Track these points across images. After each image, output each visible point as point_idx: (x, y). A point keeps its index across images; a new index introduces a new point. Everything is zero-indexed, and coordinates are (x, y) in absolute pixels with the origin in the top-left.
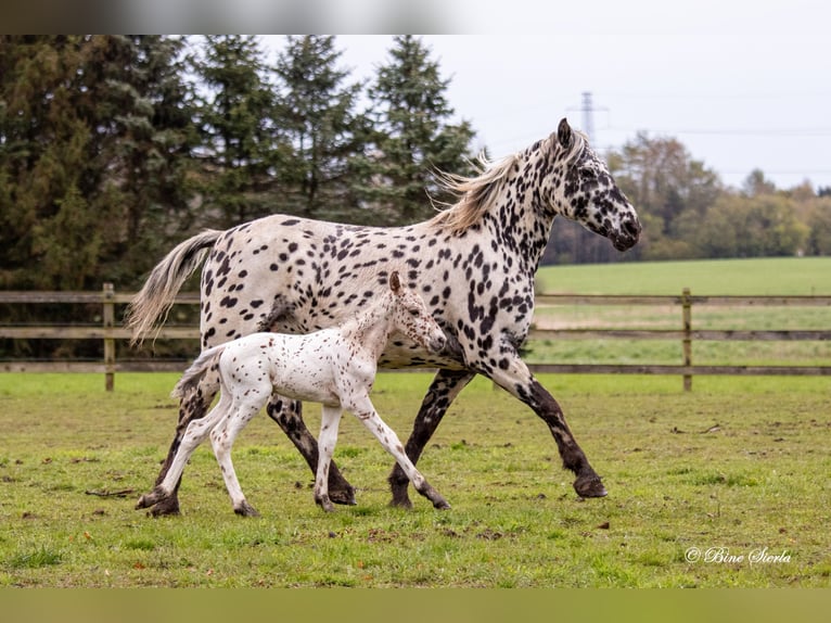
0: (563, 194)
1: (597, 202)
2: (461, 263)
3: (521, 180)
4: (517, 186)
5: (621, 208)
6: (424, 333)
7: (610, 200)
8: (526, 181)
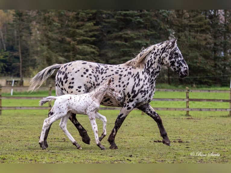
0: (168, 59)
1: (178, 63)
2: (133, 76)
3: (156, 53)
4: (154, 55)
5: (185, 66)
6: (116, 96)
7: (182, 63)
8: (157, 53)
